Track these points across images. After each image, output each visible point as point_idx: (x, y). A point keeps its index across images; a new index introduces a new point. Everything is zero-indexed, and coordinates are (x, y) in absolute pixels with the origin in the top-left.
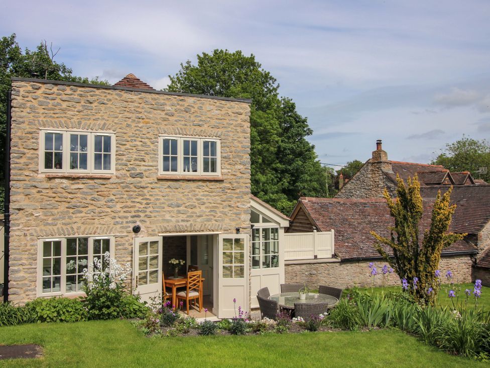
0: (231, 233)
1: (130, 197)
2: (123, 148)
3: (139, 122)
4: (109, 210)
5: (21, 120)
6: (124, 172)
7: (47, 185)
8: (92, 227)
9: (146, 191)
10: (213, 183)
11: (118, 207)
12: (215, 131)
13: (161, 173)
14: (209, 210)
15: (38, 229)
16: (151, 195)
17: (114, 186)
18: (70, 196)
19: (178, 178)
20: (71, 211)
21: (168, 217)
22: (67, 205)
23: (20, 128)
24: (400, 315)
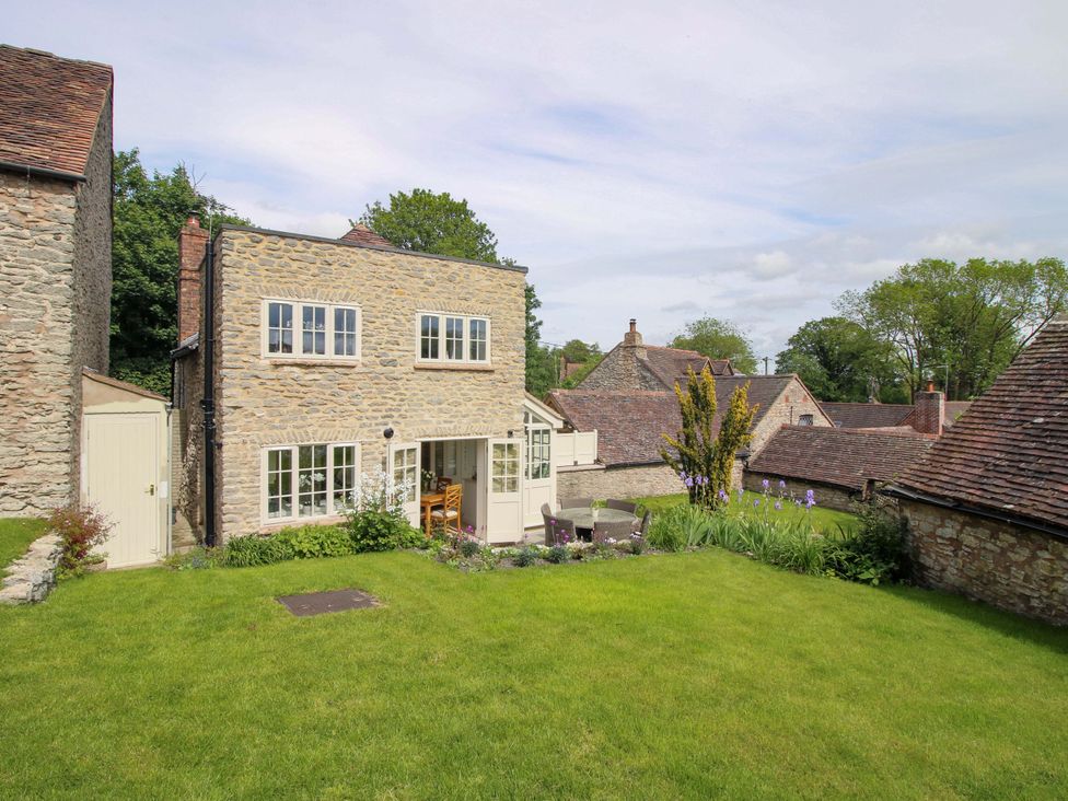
0: (503, 437)
1: (381, 392)
2: (371, 326)
3: (391, 293)
4: (354, 408)
5: (236, 284)
6: (373, 358)
7: (273, 375)
8: (332, 430)
9: (400, 383)
10: (481, 374)
11: (365, 404)
12: (485, 307)
13: (420, 361)
14: (476, 408)
15: (261, 434)
16: (406, 389)
17: (360, 376)
18: (303, 389)
19: (441, 366)
20: (305, 409)
21: (427, 417)
22: (299, 402)
23: (234, 296)
24: (722, 532)
